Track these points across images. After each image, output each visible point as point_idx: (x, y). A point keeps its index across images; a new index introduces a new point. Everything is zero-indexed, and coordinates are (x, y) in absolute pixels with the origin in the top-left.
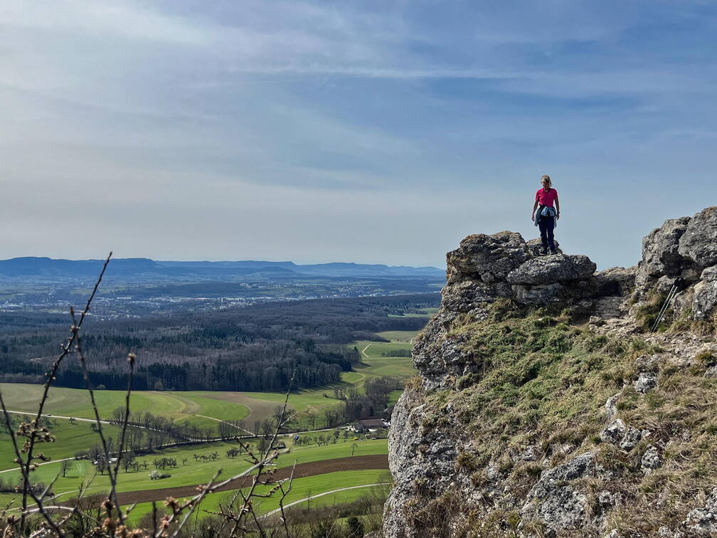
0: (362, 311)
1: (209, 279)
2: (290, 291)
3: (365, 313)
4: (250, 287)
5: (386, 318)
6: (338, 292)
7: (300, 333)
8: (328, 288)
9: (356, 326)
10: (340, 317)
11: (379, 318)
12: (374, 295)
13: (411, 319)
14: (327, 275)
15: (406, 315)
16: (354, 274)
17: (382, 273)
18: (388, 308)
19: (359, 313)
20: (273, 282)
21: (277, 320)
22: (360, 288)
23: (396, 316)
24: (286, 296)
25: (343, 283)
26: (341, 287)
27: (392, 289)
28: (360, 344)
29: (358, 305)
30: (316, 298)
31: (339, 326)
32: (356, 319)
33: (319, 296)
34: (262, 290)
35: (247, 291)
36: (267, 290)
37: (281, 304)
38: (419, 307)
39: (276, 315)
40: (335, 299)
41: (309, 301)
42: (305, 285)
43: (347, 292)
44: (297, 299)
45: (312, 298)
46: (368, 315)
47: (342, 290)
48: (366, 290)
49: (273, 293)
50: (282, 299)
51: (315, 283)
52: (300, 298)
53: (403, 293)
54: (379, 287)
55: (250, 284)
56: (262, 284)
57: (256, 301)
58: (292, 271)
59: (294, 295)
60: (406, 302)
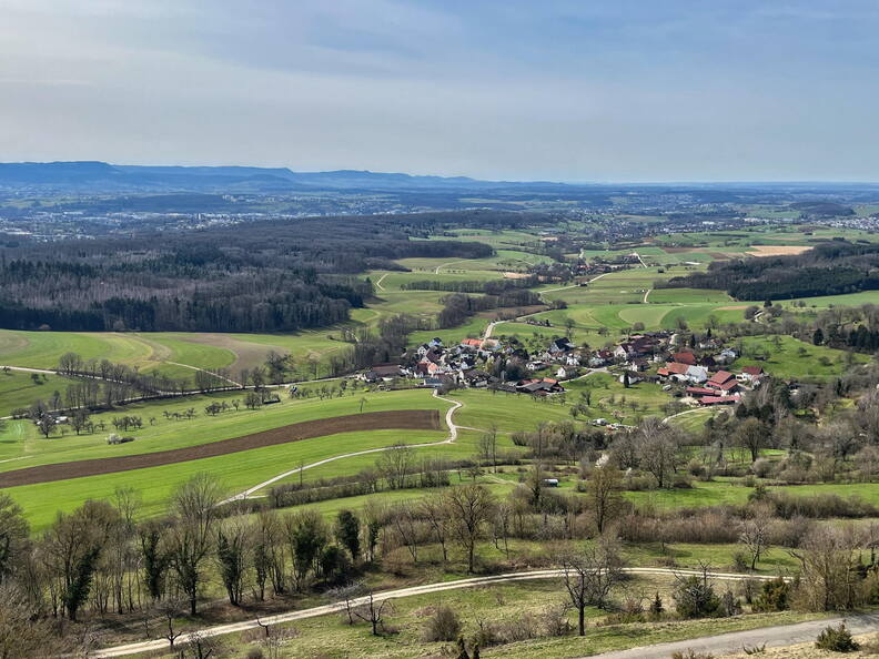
0: (377, 233)
1: (182, 190)
2: (287, 206)
3: (381, 235)
4: (235, 200)
5: (406, 241)
6: (347, 208)
7: (300, 261)
8: (334, 203)
9: (368, 251)
10: (349, 240)
11: (398, 241)
12: (393, 212)
13: (438, 242)
14: (334, 186)
15: (432, 238)
16: (368, 185)
17: (405, 185)
18: (410, 229)
19: (375, 235)
20: (264, 194)
21: (270, 243)
22: (375, 204)
23: (417, 239)
24: (283, 212)
25: (354, 197)
26: (351, 201)
27: (414, 205)
28: (375, 273)
29: (373, 224)
30: (319, 215)
31: (347, 251)
32: (369, 243)
33: (323, 212)
34: (251, 204)
35: (233, 205)
36: (260, 205)
37: (274, 222)
38: (447, 228)
39: (270, 237)
40: (343, 218)
41: (310, 219)
42: (306, 198)
43: (358, 209)
44: (295, 217)
45: (315, 215)
46: (385, 238)
47: (352, 205)
48: (383, 206)
49: (262, 208)
50: (276, 216)
51: (318, 196)
52: (300, 215)
53: (428, 210)
54: (397, 203)
55: (235, 197)
56: (251, 197)
57: (244, 218)
58: (287, 180)
59: (293, 211)
60: (431, 222)
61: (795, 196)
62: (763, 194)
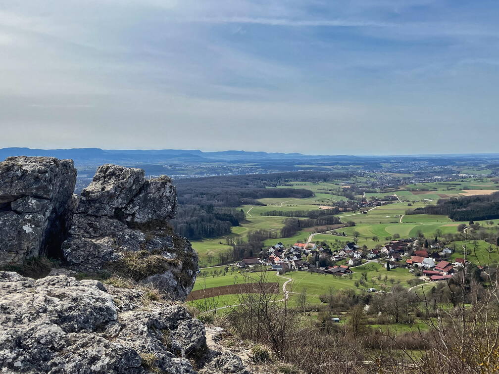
0: (248, 184)
1: (142, 163)
2: (198, 170)
3: (249, 186)
4: (170, 168)
5: (264, 189)
6: (232, 171)
7: (205, 200)
8: (224, 169)
9: (243, 195)
10: (232, 188)
11: (259, 189)
12: (257, 173)
13: (281, 189)
14: (225, 159)
15: (279, 187)
16: (243, 159)
17: (264, 158)
18: (266, 182)
19: (246, 186)
20: (186, 164)
21: (188, 191)
22: (247, 168)
23: (271, 188)
24: (195, 174)
25: (235, 165)
26: (234, 167)
27: (269, 169)
28: (246, 206)
29: (245, 180)
30: (216, 175)
31: (231, 195)
32: (243, 190)
33: (218, 174)
34: (179, 170)
35: (168, 170)
36: (184, 170)
37: (191, 180)
38: (287, 181)
39: (188, 187)
40: (229, 176)
41: (211, 178)
42: (209, 166)
43: (237, 171)
44: (203, 176)
45: (214, 175)
46: (252, 187)
47: (234, 170)
48: (251, 170)
49: (186, 172)
50: (193, 176)
51: (215, 165)
52: (205, 175)
53: (277, 172)
54: (259, 168)
55: (170, 166)
56: (179, 166)
57: (175, 177)
58: (200, 157)
59: (201, 173)
60: (278, 178)
61: (489, 161)
62: (470, 160)
